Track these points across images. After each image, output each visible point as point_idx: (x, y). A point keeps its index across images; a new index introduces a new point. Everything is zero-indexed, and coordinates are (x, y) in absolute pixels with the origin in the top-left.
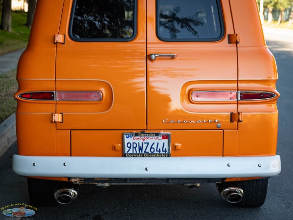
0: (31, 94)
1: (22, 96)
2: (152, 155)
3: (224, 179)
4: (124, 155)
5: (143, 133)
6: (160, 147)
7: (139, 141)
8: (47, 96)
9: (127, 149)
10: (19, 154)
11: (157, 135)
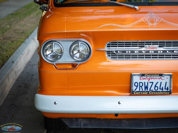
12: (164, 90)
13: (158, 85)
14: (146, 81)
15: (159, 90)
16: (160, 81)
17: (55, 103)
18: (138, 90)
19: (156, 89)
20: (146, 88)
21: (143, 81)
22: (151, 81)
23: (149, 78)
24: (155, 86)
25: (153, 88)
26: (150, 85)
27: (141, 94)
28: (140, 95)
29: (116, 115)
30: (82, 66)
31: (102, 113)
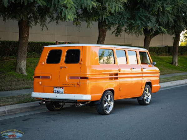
0: (36, 77)
1: (34, 77)
2: (60, 93)
3: (77, 100)
4: (54, 93)
5: (58, 87)
6: (62, 91)
7: (57, 89)
8: (39, 77)
9: (54, 91)
10: (34, 92)
11: (61, 88)
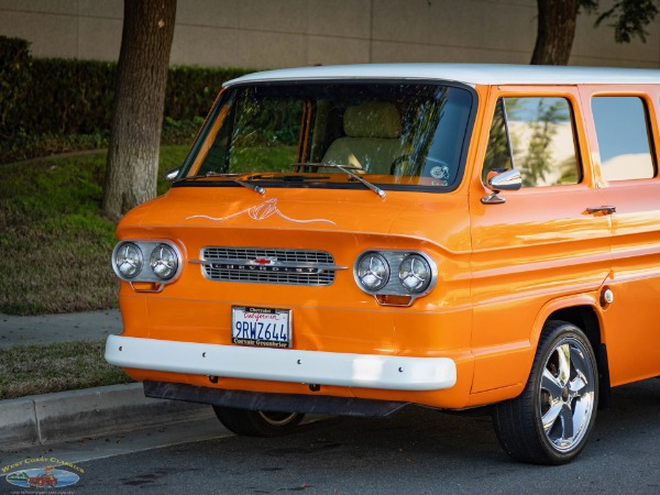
12: (280, 339)
13: (271, 330)
14: (253, 320)
15: (272, 339)
16: (273, 322)
17: (120, 349)
18: (241, 336)
19: (268, 335)
20: (253, 333)
21: (249, 320)
22: (260, 321)
23: (256, 314)
24: (267, 332)
25: (262, 335)
26: (259, 327)
27: (244, 343)
28: (244, 345)
29: (215, 379)
30: (168, 287)
31: (194, 372)
